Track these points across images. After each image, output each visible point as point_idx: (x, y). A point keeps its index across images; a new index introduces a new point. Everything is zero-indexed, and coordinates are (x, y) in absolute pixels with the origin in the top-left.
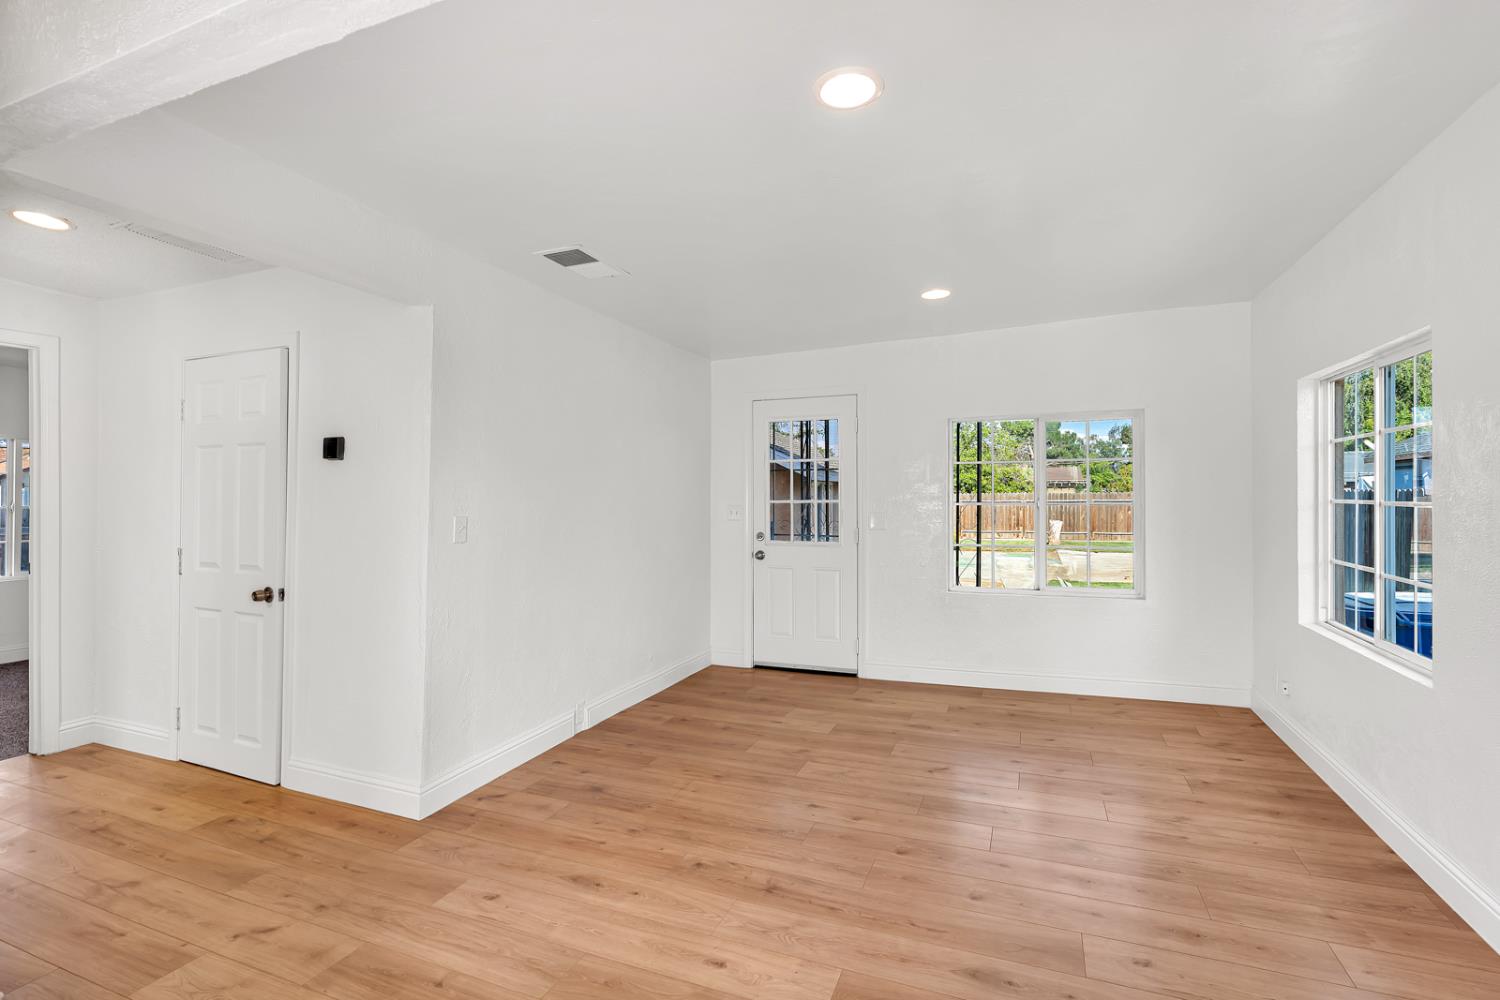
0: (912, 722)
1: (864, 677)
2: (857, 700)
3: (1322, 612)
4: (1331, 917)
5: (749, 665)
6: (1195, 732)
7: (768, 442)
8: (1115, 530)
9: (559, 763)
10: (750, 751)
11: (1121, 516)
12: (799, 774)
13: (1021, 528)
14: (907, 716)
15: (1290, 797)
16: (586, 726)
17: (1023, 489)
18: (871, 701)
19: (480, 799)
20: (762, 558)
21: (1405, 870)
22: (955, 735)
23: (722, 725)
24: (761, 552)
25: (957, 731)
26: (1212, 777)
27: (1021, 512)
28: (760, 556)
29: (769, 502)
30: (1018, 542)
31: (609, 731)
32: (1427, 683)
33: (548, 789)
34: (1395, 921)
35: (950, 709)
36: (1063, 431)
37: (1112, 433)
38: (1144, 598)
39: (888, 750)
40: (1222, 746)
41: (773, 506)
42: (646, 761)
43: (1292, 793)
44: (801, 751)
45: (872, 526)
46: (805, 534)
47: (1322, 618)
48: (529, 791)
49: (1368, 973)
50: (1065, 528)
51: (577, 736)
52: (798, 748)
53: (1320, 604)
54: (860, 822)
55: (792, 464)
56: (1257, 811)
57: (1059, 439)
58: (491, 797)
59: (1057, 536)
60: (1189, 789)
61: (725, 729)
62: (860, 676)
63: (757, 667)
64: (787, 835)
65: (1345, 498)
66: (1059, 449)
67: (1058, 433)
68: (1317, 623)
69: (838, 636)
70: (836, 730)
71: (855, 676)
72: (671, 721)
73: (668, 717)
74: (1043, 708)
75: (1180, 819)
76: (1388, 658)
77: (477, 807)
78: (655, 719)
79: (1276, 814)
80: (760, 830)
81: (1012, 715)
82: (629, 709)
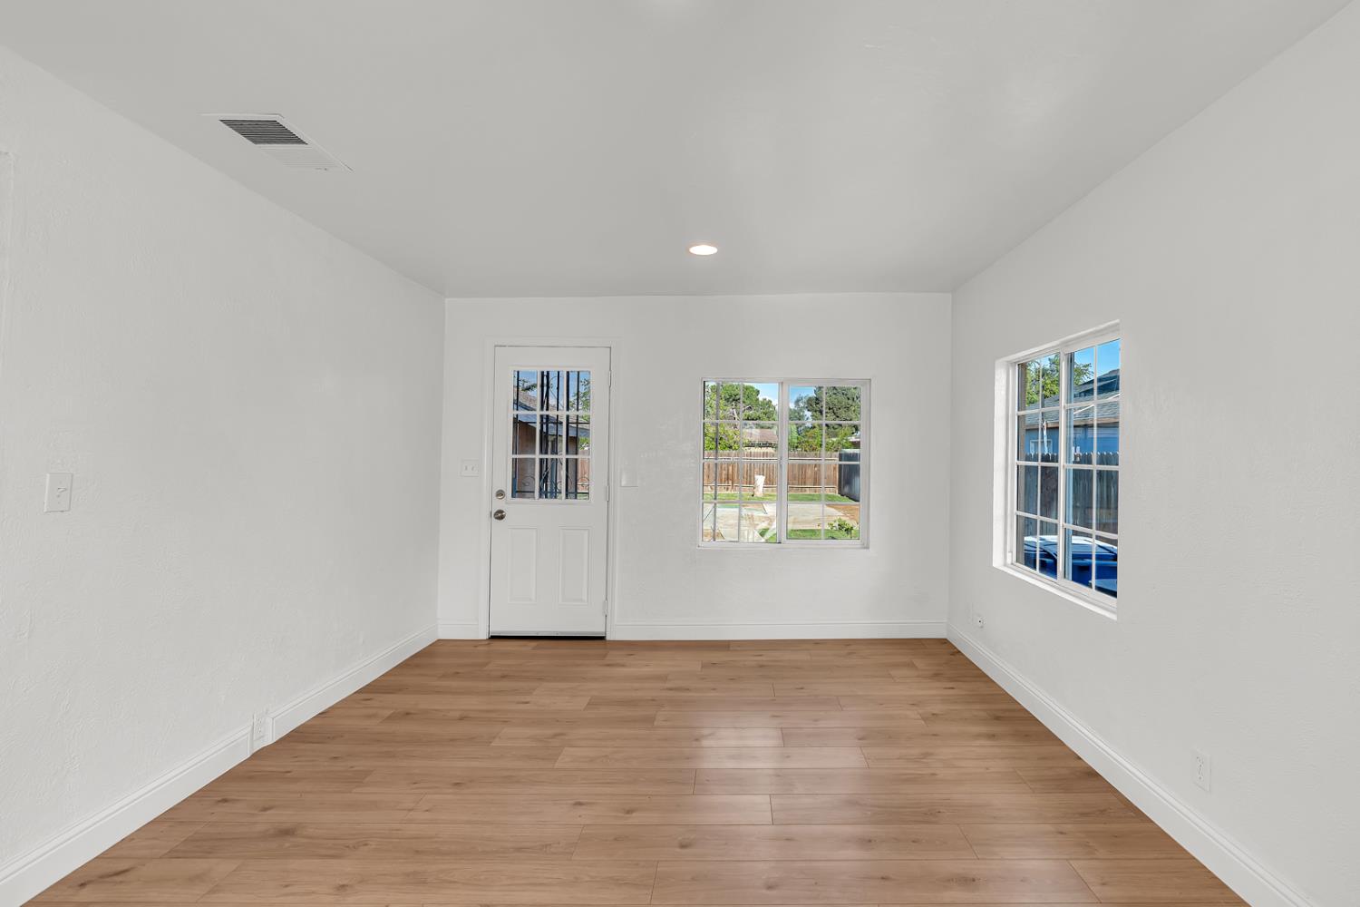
0: (669, 685)
1: (612, 639)
2: (608, 665)
3: (1009, 555)
4: (1061, 833)
5: (484, 636)
6: (911, 665)
7: (512, 397)
8: (805, 484)
9: (225, 801)
10: (495, 743)
11: (809, 472)
12: (557, 765)
13: (730, 482)
14: (663, 678)
15: (997, 718)
16: (269, 740)
17: (731, 447)
18: (623, 666)
19: (83, 885)
20: (502, 518)
21: (1092, 774)
22: (712, 694)
23: (457, 714)
24: (501, 512)
25: (714, 689)
26: (937, 708)
27: (731, 468)
28: (500, 515)
29: (512, 456)
30: (728, 495)
31: (303, 742)
32: (1114, 617)
33: (205, 846)
34: (1102, 826)
35: (703, 666)
36: (761, 398)
37: (797, 402)
38: (867, 548)
39: (649, 720)
40: (936, 676)
41: (515, 461)
42: (358, 778)
43: (999, 714)
44: (556, 735)
45: (623, 483)
46: (548, 491)
47: (1009, 561)
48: (174, 854)
49: (1103, 884)
50: (766, 483)
51: (255, 756)
52: (550, 732)
53: (1008, 549)
54: (634, 814)
55: (534, 417)
56: (979, 736)
57: (757, 404)
58: (104, 877)
59: (761, 489)
60: (923, 722)
61: (461, 719)
62: (608, 638)
63: (493, 638)
64: (552, 850)
65: (1026, 460)
66: (758, 414)
67: (758, 399)
68: (1005, 565)
69: (585, 598)
70: (592, 704)
71: (602, 638)
72: (390, 718)
73: (388, 713)
74: (787, 656)
75: (926, 755)
76: (1070, 594)
77: (76, 899)
78: (369, 717)
79: (992, 736)
80: (519, 850)
81: (761, 666)
82: (332, 708)
